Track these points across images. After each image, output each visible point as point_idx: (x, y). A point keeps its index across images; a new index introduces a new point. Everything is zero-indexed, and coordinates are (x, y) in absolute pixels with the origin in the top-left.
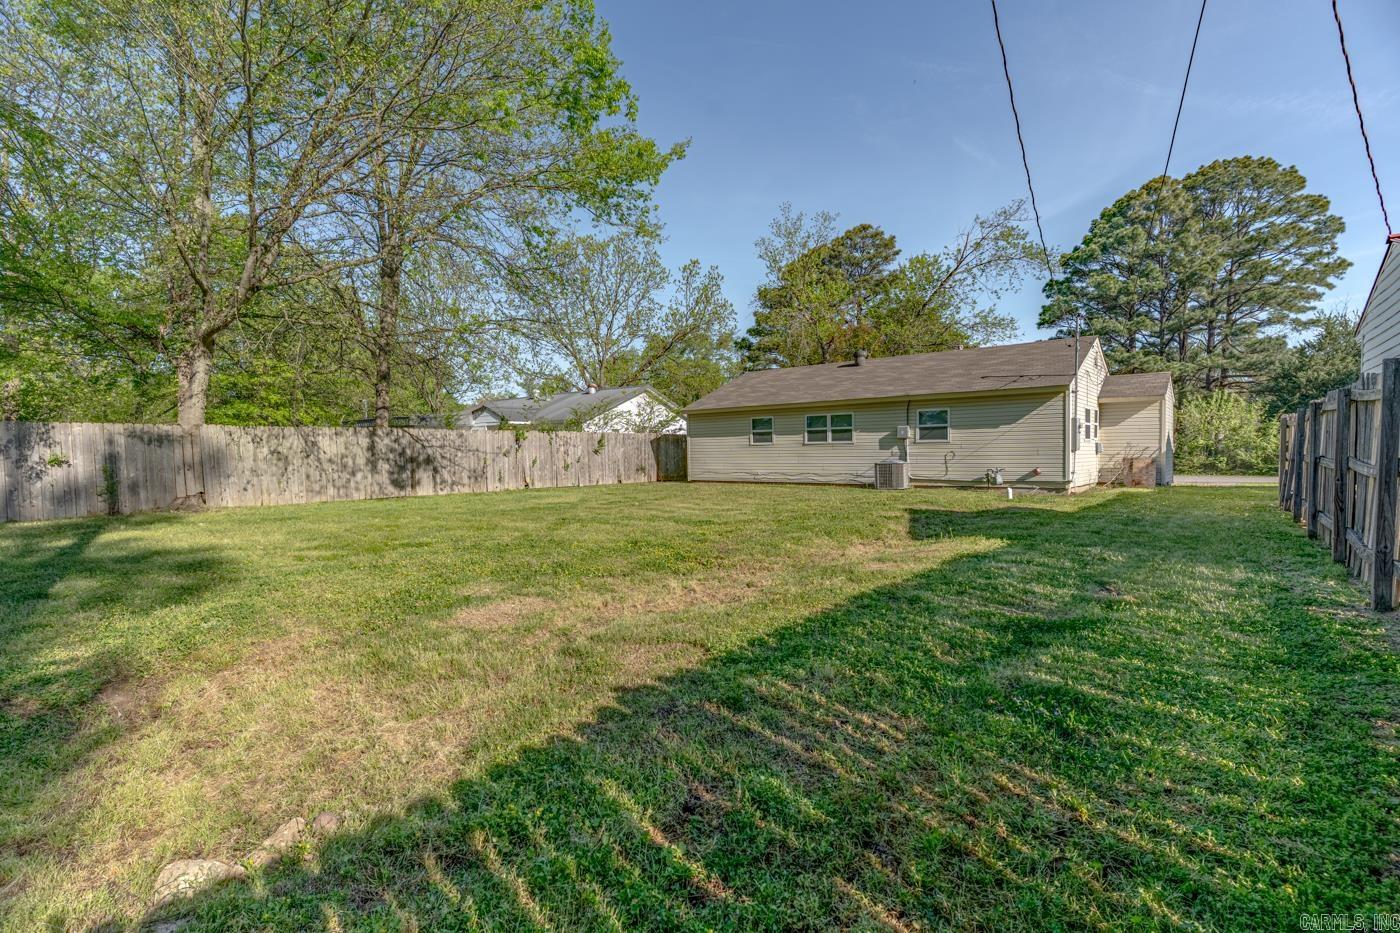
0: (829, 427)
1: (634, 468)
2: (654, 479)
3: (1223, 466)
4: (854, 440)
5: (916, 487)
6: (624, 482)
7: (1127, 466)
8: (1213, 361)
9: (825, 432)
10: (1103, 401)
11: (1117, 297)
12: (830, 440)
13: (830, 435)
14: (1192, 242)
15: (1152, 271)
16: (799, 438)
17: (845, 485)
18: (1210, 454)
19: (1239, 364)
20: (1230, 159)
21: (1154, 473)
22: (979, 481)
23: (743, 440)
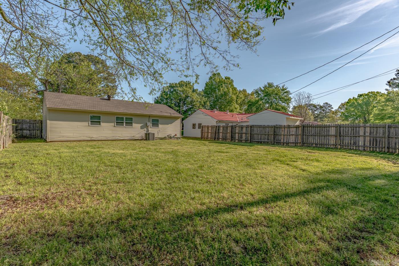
0: (124, 121)
4: (133, 126)
9: (123, 123)
13: (125, 124)
16: (113, 124)
17: (129, 140)
22: (165, 137)
23: (86, 124)
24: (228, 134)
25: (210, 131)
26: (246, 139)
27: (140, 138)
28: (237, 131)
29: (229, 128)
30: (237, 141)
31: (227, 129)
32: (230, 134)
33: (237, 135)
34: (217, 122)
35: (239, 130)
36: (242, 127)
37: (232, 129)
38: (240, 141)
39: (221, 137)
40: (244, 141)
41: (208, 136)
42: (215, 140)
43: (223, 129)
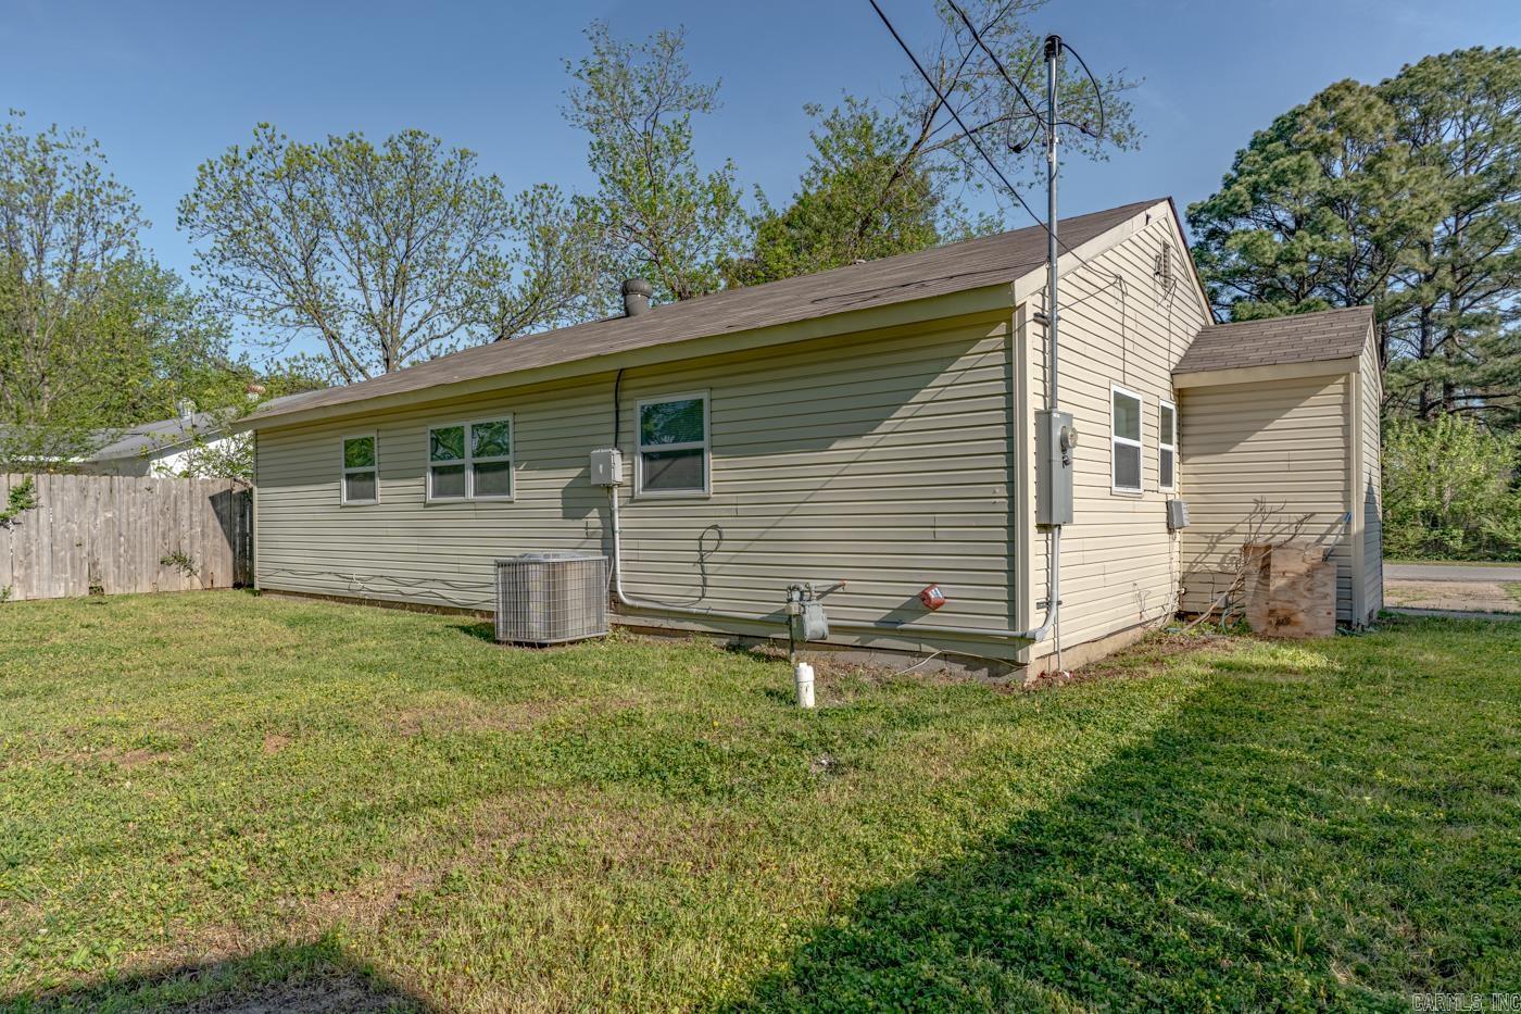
0: (468, 458)
2: (224, 582)
3: (1457, 544)
5: (632, 629)
7: (1254, 568)
8: (1432, 370)
9: (463, 470)
10: (1186, 381)
11: (1275, 267)
12: (470, 494)
13: (470, 476)
14: (1395, 177)
15: (1329, 223)
16: (413, 485)
18: (1434, 524)
19: (1473, 376)
20: (1449, 53)
21: (1331, 589)
23: (332, 493)
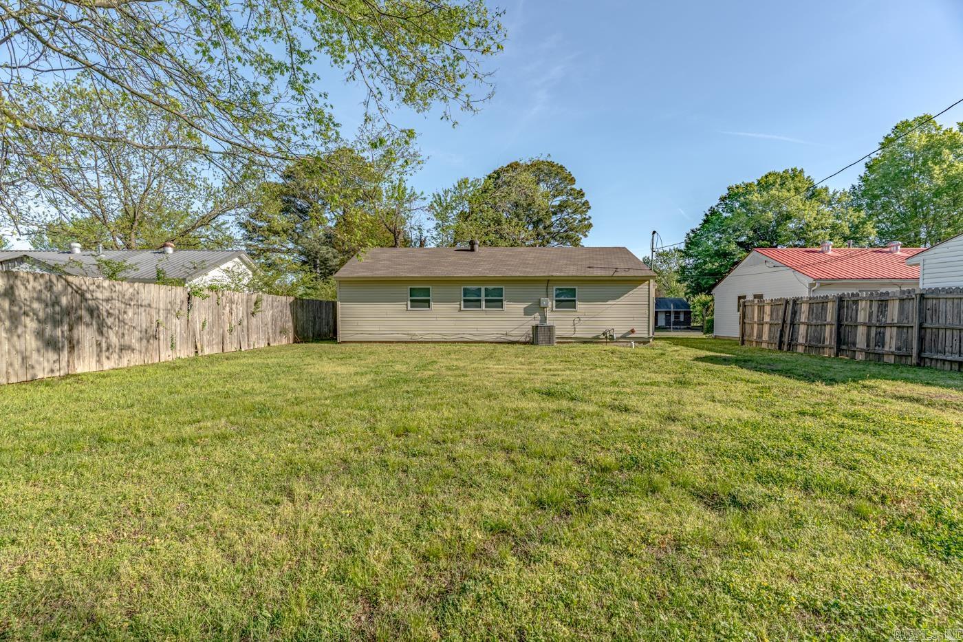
1: (278, 331)
2: (291, 341)
4: (504, 308)
6: (271, 345)
12: (483, 307)
13: (483, 303)
16: (456, 305)
17: (495, 343)
22: (597, 337)
23: (401, 306)
24: (828, 328)
25: (767, 319)
26: (899, 349)
27: (523, 339)
28: (862, 317)
29: (830, 305)
30: (860, 357)
31: (824, 309)
32: (834, 328)
33: (861, 331)
34: (814, 285)
35: (871, 314)
36: (883, 302)
37: (840, 308)
38: (875, 357)
39: (801, 340)
40: (892, 359)
41: (760, 335)
42: (780, 348)
43: (811, 310)
